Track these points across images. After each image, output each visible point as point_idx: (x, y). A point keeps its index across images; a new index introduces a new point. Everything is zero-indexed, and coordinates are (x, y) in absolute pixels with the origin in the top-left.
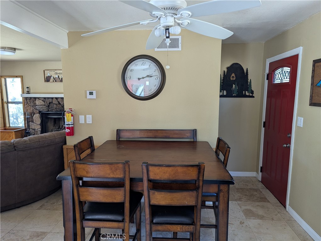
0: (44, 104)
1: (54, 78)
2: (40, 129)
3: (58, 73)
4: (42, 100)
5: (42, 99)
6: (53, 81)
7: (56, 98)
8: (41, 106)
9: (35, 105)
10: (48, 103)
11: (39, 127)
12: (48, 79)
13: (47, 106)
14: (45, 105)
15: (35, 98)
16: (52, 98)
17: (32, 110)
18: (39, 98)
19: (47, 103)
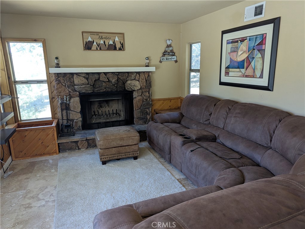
0: (87, 82)
1: (97, 44)
2: (81, 119)
3: (103, 37)
4: (84, 77)
5: (83, 75)
6: (97, 49)
7: (105, 73)
8: (83, 86)
9: (73, 84)
10: (94, 80)
11: (79, 115)
12: (88, 46)
13: (92, 85)
14: (88, 84)
15: (72, 74)
16: (99, 74)
17: (68, 92)
18: (78, 74)
19: (92, 81)
